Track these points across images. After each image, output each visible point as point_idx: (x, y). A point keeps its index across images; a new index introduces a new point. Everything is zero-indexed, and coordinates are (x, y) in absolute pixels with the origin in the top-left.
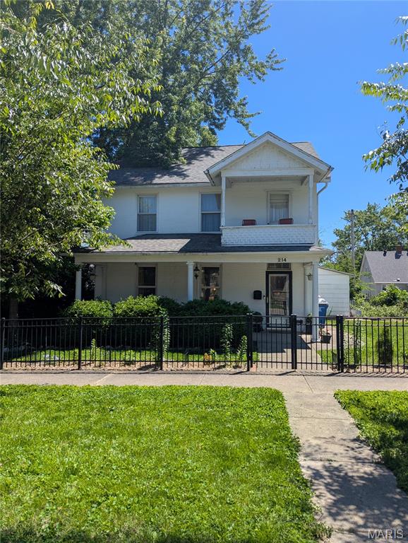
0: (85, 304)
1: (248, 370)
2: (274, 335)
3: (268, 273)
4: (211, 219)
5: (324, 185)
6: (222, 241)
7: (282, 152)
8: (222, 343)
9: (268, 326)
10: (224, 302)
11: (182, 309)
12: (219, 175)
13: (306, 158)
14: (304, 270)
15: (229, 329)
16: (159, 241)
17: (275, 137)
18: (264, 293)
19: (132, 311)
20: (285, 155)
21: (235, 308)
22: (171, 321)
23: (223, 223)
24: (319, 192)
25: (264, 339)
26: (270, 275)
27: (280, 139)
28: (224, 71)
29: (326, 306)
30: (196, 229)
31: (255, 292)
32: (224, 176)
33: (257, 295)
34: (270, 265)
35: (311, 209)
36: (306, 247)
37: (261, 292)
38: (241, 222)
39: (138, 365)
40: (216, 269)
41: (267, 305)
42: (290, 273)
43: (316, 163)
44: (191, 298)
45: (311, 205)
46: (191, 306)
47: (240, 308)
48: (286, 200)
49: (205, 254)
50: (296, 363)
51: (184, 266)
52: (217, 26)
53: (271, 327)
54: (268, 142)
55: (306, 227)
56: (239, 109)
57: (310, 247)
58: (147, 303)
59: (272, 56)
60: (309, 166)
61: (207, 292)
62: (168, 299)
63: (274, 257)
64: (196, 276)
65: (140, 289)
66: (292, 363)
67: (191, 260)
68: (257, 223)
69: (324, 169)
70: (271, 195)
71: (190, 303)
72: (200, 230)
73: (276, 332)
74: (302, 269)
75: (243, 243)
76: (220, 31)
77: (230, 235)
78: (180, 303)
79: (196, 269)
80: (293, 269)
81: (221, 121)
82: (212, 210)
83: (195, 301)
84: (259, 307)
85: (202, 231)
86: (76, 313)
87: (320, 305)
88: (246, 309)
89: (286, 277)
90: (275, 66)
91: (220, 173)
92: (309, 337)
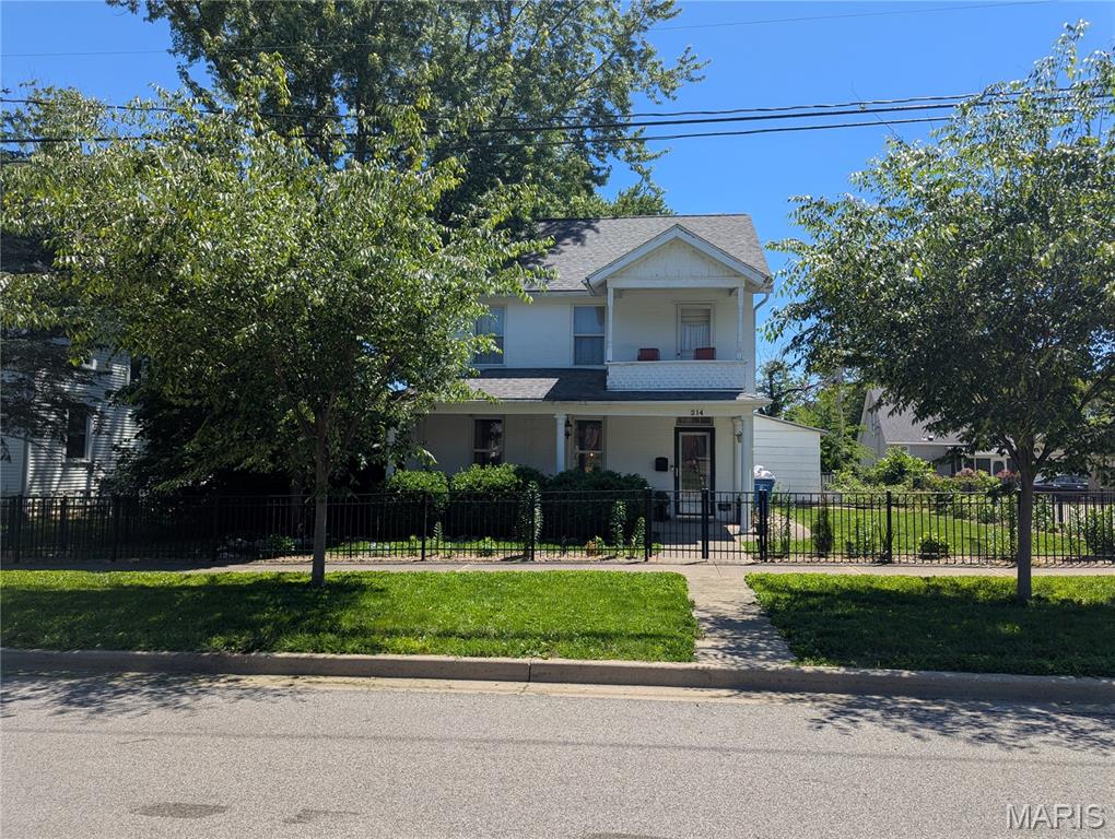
0: (409, 476)
1: (646, 560)
2: (686, 526)
3: (677, 430)
4: (589, 346)
5: (764, 296)
6: (608, 383)
7: (697, 252)
8: (613, 526)
9: (677, 512)
10: (611, 474)
11: (551, 483)
12: (604, 284)
13: (730, 263)
14: (734, 426)
15: (620, 507)
16: (511, 381)
17: (687, 232)
18: (671, 461)
19: (479, 485)
20: (703, 258)
21: (628, 482)
22: (543, 497)
23: (609, 354)
24: (756, 307)
25: (673, 530)
26: (681, 434)
27: (694, 236)
28: (608, 84)
29: (770, 483)
30: (566, 361)
31: (657, 459)
32: (611, 286)
33: (661, 465)
34: (680, 420)
35: (740, 338)
36: (731, 395)
37: (666, 460)
38: (636, 354)
39: (501, 556)
40: (597, 424)
41: (677, 479)
42: (712, 431)
43: (747, 273)
44: (561, 466)
45: (740, 332)
46: (563, 480)
47: (634, 482)
48: (707, 316)
49: (583, 402)
50: (708, 551)
51: (551, 419)
52: (596, 18)
53: (683, 514)
54: (676, 238)
55: (733, 363)
56: (634, 148)
57: (738, 394)
58: (500, 475)
59: (688, 58)
60: (737, 275)
61: (582, 459)
62: (531, 469)
63: (685, 409)
64: (567, 435)
65: (476, 453)
66: (703, 551)
67: (562, 412)
68: (662, 354)
69: (759, 280)
70: (682, 310)
71: (562, 474)
72: (572, 362)
73: (689, 521)
74: (731, 424)
75: (639, 387)
76: (601, 26)
77: (622, 375)
78: (547, 476)
79: (567, 424)
80: (717, 426)
81: (602, 173)
82: (590, 330)
83: (568, 472)
84: (663, 482)
85: (575, 364)
86: (398, 489)
87: (758, 481)
88: (644, 483)
89: (705, 437)
90: (694, 74)
91: (606, 282)
92: (737, 528)
